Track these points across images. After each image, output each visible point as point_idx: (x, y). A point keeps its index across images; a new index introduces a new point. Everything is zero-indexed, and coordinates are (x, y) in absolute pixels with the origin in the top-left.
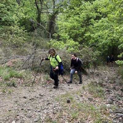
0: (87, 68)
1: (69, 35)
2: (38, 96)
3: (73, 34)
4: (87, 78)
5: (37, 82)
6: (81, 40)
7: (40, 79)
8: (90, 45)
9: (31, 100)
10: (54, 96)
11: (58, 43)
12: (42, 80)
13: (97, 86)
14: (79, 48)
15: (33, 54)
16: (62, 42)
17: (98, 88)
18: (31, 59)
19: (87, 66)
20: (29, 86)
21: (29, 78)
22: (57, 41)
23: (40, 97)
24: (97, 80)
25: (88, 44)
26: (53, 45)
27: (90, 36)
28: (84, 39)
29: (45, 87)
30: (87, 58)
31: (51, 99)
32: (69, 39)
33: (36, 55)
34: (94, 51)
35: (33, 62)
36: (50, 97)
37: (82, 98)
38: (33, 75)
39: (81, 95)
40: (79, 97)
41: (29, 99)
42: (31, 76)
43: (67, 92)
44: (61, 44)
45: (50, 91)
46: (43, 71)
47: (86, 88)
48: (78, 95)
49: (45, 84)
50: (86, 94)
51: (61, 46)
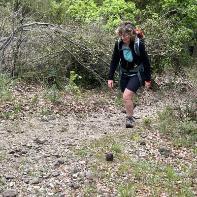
0: (157, 72)
2: (31, 143)
4: (156, 99)
5: (27, 108)
7: (35, 100)
8: (165, 11)
9: (13, 153)
10: (73, 144)
11: (80, 5)
12: (42, 103)
13: (181, 117)
14: (137, 17)
15: (15, 33)
16: (92, 3)
17: (184, 125)
18: (9, 48)
19: (157, 66)
20: (8, 118)
21: (6, 97)
23: (37, 146)
24: (182, 103)
25: (161, 8)
26: (68, 11)
29: (50, 122)
30: (158, 47)
31: (66, 151)
33: (24, 37)
34: (175, 26)
35: (16, 55)
36: (62, 147)
37: (143, 149)
38: (18, 90)
39: (142, 141)
40: (136, 145)
41: (8, 151)
42: (12, 92)
43: (105, 133)
44: (90, 7)
45: (63, 131)
46: (42, 79)
47: (154, 125)
48: (135, 142)
49: (50, 112)
50: (155, 139)
51: (88, 14)
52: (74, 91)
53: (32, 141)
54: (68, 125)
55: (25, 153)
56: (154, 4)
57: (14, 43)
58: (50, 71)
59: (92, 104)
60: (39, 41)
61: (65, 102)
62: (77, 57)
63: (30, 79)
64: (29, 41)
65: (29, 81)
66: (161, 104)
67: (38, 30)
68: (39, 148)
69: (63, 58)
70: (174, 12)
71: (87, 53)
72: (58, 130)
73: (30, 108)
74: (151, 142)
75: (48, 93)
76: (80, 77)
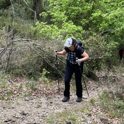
0: (97, 69)
1: (66, 14)
2: (18, 115)
3: (73, 13)
4: (96, 86)
5: (16, 92)
6: (86, 24)
7: (21, 87)
8: (101, 32)
9: (6, 121)
10: (45, 116)
11: (48, 28)
12: (25, 89)
13: (113, 98)
15: (8, 46)
16: (55, 27)
18: (5, 55)
19: (97, 66)
20: (3, 99)
21: (2, 86)
22: (47, 24)
23: (22, 117)
24: (113, 89)
25: (98, 30)
26: (41, 32)
27: (100, 16)
28: (91, 22)
29: (30, 101)
30: (97, 53)
31: (41, 120)
32: (66, 22)
33: (14, 48)
34: (107, 41)
35: (9, 59)
36: (38, 118)
37: (90, 119)
38: (10, 81)
39: (89, 114)
40: (86, 116)
41: (4, 121)
42: (6, 83)
43: (65, 108)
44: (54, 29)
45: (38, 107)
46: (25, 74)
47: (96, 103)
48: (84, 114)
49: (30, 95)
50: (97, 112)
51: (53, 34)
52: (45, 81)
53: (19, 114)
54: (41, 103)
55: (14, 122)
56: (94, 27)
57: (8, 52)
58: (30, 69)
59: (56, 89)
60: (23, 50)
61: (39, 88)
62: (47, 60)
63: (17, 74)
64: (17, 50)
65: (17, 75)
66: (100, 89)
67: (22, 43)
68: (24, 119)
69: (38, 61)
70: (107, 32)
71: (53, 57)
72: (35, 106)
73: (17, 92)
74: (95, 114)
75: (28, 83)
76: (49, 73)
